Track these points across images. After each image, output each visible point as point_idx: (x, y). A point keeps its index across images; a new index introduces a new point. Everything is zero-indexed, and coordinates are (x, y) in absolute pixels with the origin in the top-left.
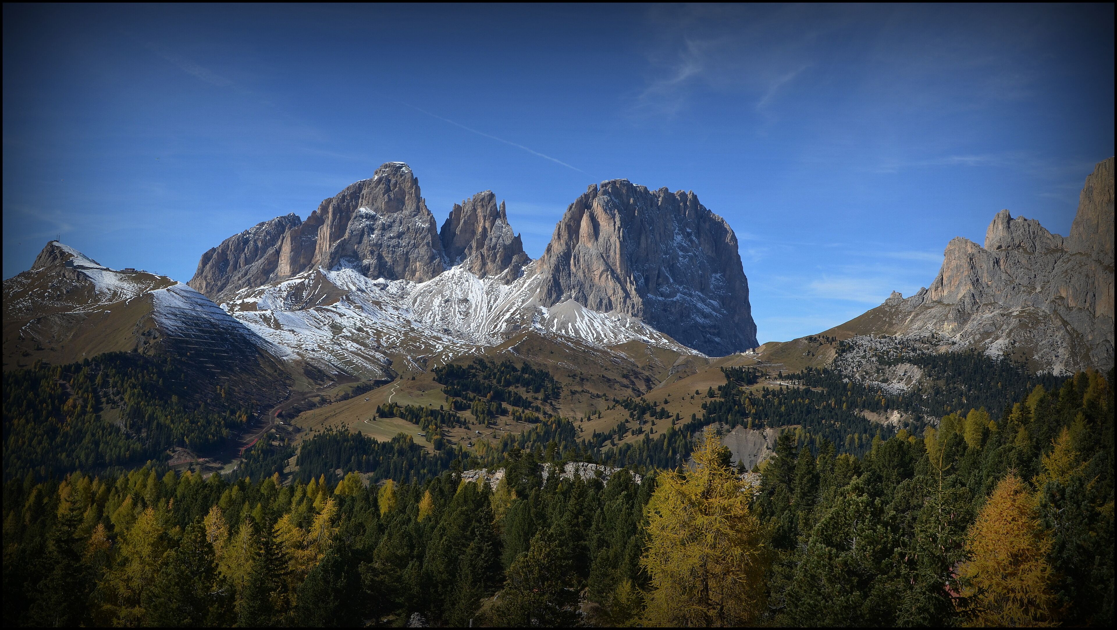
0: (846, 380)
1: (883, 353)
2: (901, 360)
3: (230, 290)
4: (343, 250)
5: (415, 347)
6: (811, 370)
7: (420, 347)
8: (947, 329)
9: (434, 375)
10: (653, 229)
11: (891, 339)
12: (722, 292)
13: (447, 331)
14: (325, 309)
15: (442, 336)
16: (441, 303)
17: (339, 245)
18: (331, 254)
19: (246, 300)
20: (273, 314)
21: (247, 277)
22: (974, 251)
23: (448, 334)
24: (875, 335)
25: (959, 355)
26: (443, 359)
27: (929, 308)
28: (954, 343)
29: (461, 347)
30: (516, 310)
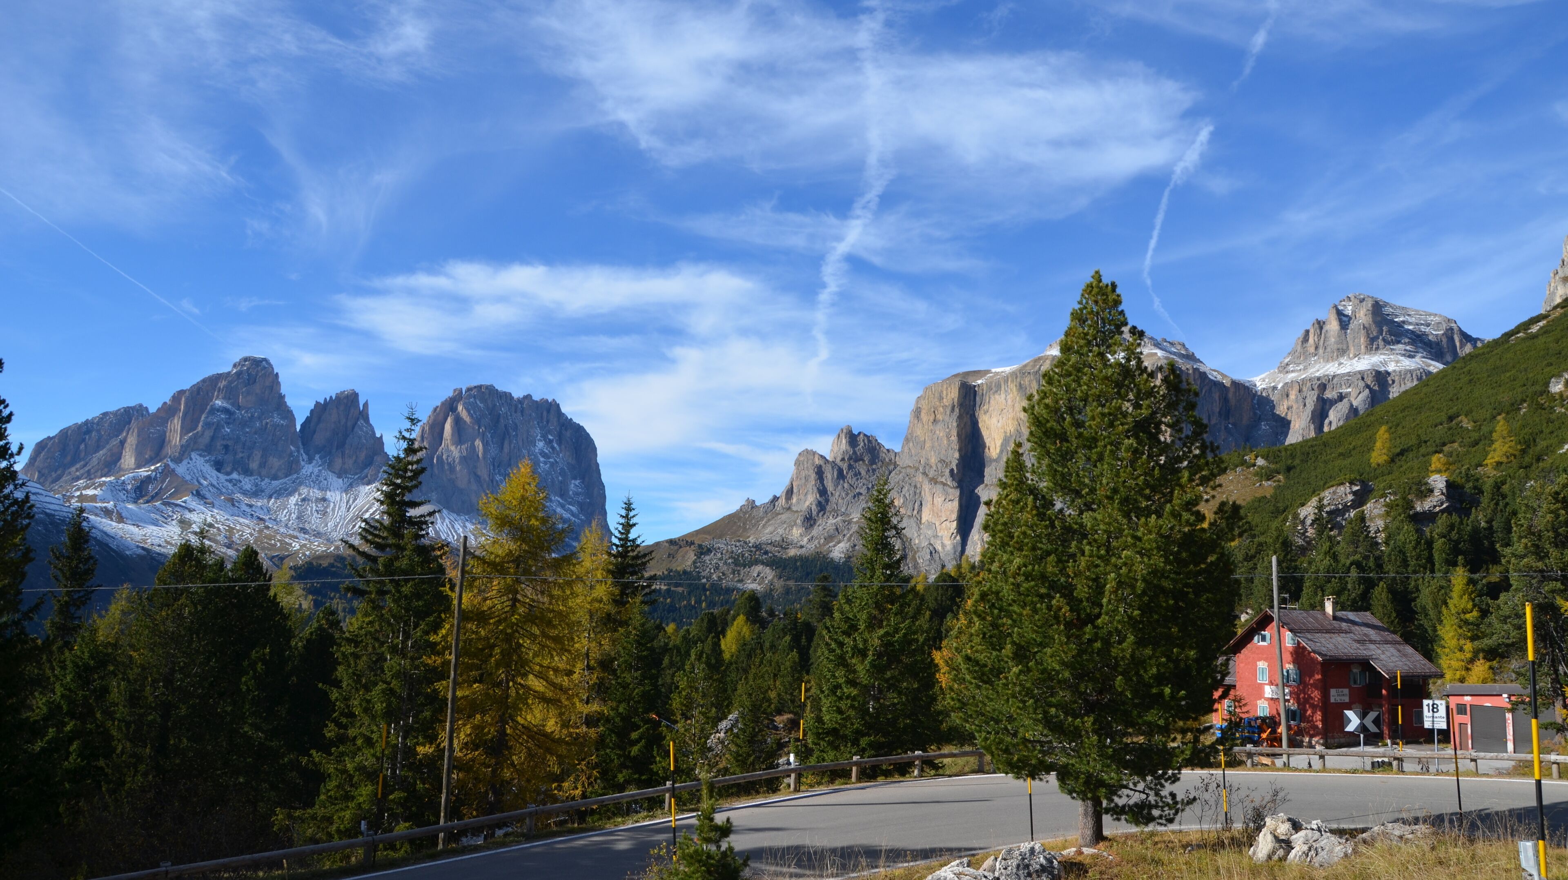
0: (704, 581)
1: (738, 556)
2: (757, 562)
3: (66, 482)
4: (195, 443)
5: (271, 544)
6: (671, 571)
7: (275, 545)
8: (796, 533)
9: (293, 573)
10: (517, 435)
11: (745, 543)
12: (580, 498)
13: (303, 530)
14: (173, 504)
15: (298, 534)
16: (297, 501)
17: (190, 438)
18: (182, 446)
19: (84, 492)
20: (115, 507)
21: (86, 469)
22: (822, 462)
23: (304, 533)
24: (731, 539)
25: (807, 558)
26: (300, 558)
27: (779, 514)
28: (802, 547)
29: (318, 546)
30: (376, 511)
